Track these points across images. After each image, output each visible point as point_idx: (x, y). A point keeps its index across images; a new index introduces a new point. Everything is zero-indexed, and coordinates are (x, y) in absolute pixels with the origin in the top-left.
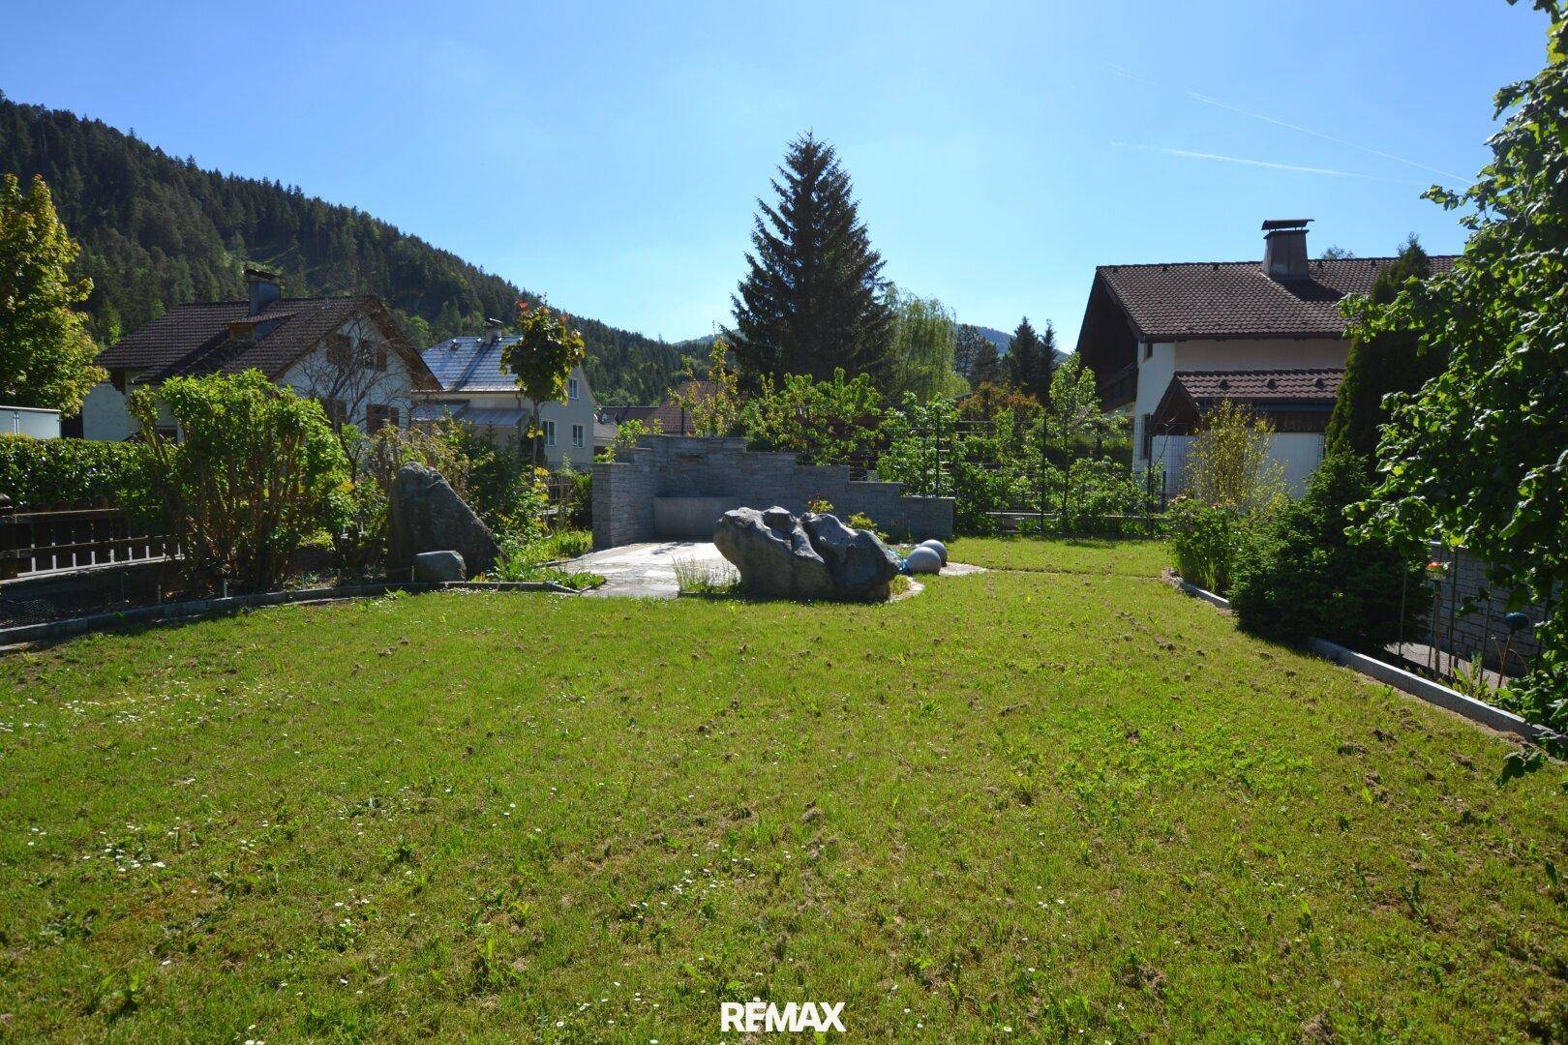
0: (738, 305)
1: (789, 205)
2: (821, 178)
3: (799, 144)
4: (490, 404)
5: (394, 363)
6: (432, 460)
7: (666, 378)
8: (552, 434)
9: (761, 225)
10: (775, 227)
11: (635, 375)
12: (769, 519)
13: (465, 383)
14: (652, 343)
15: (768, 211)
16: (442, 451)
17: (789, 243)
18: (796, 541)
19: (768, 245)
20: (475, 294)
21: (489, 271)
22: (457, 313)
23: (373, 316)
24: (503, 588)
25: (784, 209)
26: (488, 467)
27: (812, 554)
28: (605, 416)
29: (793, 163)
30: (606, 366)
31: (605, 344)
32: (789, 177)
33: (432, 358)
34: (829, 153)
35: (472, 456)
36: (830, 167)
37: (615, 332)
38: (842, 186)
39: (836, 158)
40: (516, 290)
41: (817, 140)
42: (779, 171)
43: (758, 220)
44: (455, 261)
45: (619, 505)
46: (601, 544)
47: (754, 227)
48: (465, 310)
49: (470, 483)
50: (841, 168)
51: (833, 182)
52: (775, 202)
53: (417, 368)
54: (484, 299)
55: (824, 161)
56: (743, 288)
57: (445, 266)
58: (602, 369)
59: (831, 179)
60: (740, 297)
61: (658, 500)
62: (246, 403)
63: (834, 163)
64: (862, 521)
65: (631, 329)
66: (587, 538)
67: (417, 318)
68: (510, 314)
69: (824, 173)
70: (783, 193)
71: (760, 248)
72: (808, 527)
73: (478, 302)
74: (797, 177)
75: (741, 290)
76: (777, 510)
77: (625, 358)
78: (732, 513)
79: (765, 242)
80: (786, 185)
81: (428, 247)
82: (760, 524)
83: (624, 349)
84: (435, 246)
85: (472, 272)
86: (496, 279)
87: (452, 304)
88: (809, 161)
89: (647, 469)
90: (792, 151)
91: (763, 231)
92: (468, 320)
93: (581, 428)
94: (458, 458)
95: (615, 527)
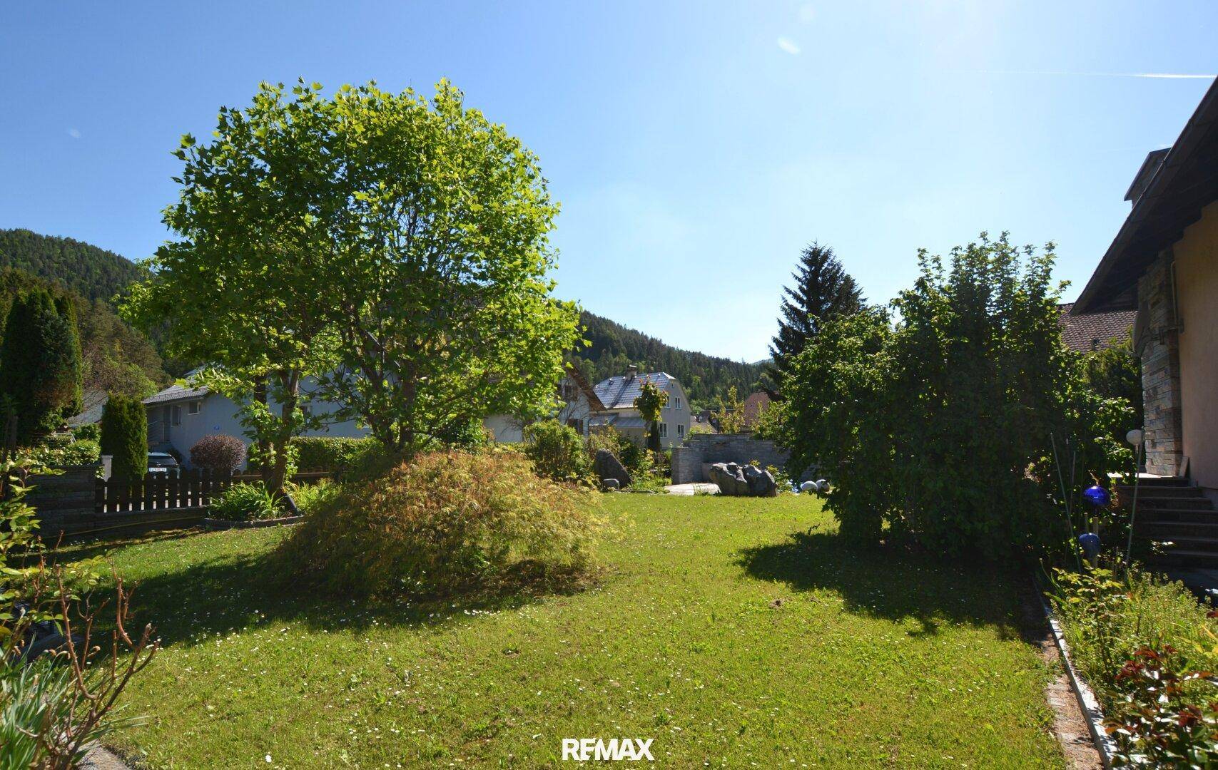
0: (772, 350)
1: (804, 287)
2: (823, 268)
3: (809, 249)
4: (630, 415)
5: (583, 399)
6: (607, 447)
7: (747, 389)
8: (665, 430)
9: (786, 301)
10: (795, 301)
11: (725, 387)
12: (729, 467)
13: (616, 403)
14: (737, 365)
15: (790, 292)
16: (611, 444)
17: (805, 309)
18: (738, 475)
19: (791, 312)
20: (621, 342)
21: (630, 327)
22: (610, 355)
23: (574, 377)
24: (632, 492)
25: (801, 288)
26: (628, 449)
27: (743, 479)
28: (701, 418)
29: (805, 261)
30: (705, 382)
31: (704, 367)
32: (803, 270)
33: (599, 390)
34: (828, 253)
35: (621, 445)
36: (829, 261)
37: (711, 359)
38: (838, 272)
39: (833, 254)
40: (646, 337)
41: (820, 246)
42: (796, 267)
43: (784, 299)
44: (609, 324)
45: (684, 466)
46: (675, 483)
47: (781, 303)
48: (615, 353)
49: (621, 455)
50: (837, 260)
51: (833, 268)
52: (795, 286)
53: (594, 400)
54: (627, 345)
55: (826, 257)
56: (775, 340)
57: (604, 327)
58: (703, 384)
59: (830, 267)
60: (774, 346)
61: (704, 464)
62: (555, 430)
63: (832, 258)
64: (772, 469)
65: (722, 357)
66: (670, 481)
67: (588, 360)
68: (643, 353)
69: (826, 265)
70: (800, 280)
71: (787, 314)
72: (743, 470)
73: (624, 348)
74: (807, 268)
75: (774, 341)
76: (733, 464)
77: (718, 377)
78: (715, 465)
79: (789, 311)
80: (800, 275)
81: (594, 316)
82: (725, 468)
83: (717, 369)
84: (598, 315)
85: (619, 329)
86: (634, 332)
87: (608, 350)
88: (816, 259)
89: (697, 450)
90: (804, 254)
91: (787, 304)
92: (617, 359)
93: (682, 426)
94: (616, 446)
95: (682, 476)
